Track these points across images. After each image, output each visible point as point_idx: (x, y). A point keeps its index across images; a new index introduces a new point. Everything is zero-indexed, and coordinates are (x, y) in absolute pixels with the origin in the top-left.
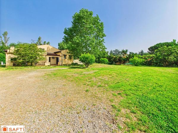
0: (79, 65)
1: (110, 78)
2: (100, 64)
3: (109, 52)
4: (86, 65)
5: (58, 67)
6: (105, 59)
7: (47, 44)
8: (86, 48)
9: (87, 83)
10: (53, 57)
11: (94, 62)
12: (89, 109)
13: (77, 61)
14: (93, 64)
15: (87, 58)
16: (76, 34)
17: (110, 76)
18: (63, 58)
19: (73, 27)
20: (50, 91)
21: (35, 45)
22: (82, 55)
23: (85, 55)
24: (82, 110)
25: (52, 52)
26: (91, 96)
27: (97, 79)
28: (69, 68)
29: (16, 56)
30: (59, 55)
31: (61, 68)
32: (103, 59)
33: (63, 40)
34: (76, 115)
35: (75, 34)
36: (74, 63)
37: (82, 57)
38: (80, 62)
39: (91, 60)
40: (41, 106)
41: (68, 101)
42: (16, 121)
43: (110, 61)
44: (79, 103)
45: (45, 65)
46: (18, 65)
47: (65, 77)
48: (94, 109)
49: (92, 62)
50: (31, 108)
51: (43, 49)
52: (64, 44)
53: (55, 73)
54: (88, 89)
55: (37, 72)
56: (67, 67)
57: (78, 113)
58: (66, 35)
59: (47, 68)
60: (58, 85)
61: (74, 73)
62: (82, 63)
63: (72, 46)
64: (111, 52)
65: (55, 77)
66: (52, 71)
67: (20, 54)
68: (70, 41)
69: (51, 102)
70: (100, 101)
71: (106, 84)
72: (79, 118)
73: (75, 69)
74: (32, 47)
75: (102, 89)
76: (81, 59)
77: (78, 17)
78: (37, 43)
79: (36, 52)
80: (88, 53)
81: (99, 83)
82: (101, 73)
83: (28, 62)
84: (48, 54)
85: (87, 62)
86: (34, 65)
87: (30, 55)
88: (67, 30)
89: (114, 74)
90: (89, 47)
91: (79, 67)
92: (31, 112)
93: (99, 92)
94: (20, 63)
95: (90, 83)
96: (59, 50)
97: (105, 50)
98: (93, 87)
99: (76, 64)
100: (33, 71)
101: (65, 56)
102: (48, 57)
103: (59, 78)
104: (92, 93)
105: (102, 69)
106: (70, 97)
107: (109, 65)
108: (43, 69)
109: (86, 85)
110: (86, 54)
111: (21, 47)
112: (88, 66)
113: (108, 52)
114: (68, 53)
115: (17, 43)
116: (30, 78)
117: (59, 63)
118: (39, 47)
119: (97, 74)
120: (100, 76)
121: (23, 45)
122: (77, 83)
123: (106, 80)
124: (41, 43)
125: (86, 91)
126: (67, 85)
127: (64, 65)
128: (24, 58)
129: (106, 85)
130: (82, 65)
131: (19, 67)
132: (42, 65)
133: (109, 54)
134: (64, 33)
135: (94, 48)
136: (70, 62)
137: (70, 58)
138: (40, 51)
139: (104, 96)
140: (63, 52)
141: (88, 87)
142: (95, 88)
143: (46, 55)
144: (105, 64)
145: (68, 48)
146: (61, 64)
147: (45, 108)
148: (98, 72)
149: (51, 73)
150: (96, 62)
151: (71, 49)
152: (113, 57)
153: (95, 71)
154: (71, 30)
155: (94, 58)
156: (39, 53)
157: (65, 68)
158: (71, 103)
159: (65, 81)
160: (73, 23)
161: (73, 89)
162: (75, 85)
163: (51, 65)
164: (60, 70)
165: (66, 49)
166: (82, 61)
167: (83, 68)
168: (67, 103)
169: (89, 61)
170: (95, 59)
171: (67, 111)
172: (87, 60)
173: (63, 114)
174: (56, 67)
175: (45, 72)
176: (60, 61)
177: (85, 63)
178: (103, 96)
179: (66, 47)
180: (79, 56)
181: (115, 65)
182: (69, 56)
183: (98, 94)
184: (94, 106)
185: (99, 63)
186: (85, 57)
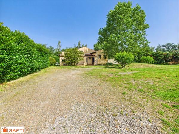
0: (114, 64)
1: (157, 82)
2: (141, 63)
3: (156, 48)
4: (122, 65)
5: (94, 66)
6: (148, 56)
7: (85, 47)
8: (122, 46)
9: (124, 84)
10: (89, 58)
11: (132, 61)
12: (126, 115)
13: (111, 61)
14: (131, 64)
15: (123, 57)
16: (111, 33)
17: (158, 80)
18: (98, 58)
19: (107, 27)
20: (88, 87)
21: (76, 49)
22: (117, 54)
23: (121, 54)
24: (118, 114)
25: (89, 53)
26: (129, 101)
27: (137, 82)
28: (104, 68)
29: (65, 58)
30: (94, 56)
31: (97, 67)
32: (145, 57)
33: (98, 40)
34: (112, 117)
35: (109, 33)
36: (109, 63)
37: (118, 57)
38: (115, 61)
39: (129, 59)
40: (81, 99)
41: (103, 101)
42: (65, 107)
43: (158, 60)
44: (114, 105)
45: (83, 64)
46: (66, 65)
47: (100, 76)
48: (133, 116)
49: (130, 61)
50: (74, 99)
51: (82, 51)
52: (99, 44)
53: (91, 71)
54: (125, 92)
55: (78, 70)
56: (102, 67)
57: (114, 116)
58: (100, 36)
59: (85, 68)
60: (94, 83)
61: (109, 73)
62: (117, 63)
63: (106, 45)
64: (159, 47)
65: (91, 75)
66: (88, 70)
67: (67, 57)
68: (105, 41)
69: (88, 97)
70: (141, 109)
71: (150, 89)
72: (115, 121)
73: (110, 69)
74: (75, 50)
75: (144, 95)
76: (116, 59)
77: (113, 14)
78: (78, 46)
79: (77, 54)
80: (125, 51)
81: (140, 87)
82: (142, 75)
83: (72, 62)
84: (86, 56)
85: (123, 62)
86: (76, 65)
87: (73, 57)
88: (102, 30)
89: (164, 77)
90: (125, 44)
91: (113, 67)
92: (74, 103)
93: (140, 98)
94: (67, 63)
95: (127, 85)
96: (94, 51)
97: (148, 44)
98: (131, 90)
99: (111, 64)
100: (76, 70)
101: (100, 56)
102: (85, 58)
103: (95, 77)
104: (131, 97)
105: (145, 70)
106: (105, 97)
107: (156, 65)
108: (82, 68)
109: (122, 87)
110: (122, 52)
111: (68, 51)
112: (124, 66)
113: (153, 48)
114: (102, 53)
115: (65, 49)
116: (73, 75)
117: (94, 63)
118: (79, 50)
119: (136, 76)
120: (141, 78)
121: (69, 49)
122: (112, 84)
123: (152, 84)
124: (80, 46)
125: (123, 94)
126: (102, 84)
127: (99, 64)
128: (69, 59)
129: (152, 91)
130: (117, 65)
131: (67, 67)
132: (81, 65)
133: (155, 51)
134: (99, 34)
135: (132, 45)
136: (104, 62)
137: (105, 57)
138: (80, 53)
139: (148, 104)
140: (98, 52)
141: (125, 89)
142: (134, 92)
143: (84, 56)
144: (148, 63)
145: (103, 48)
146: (96, 64)
147: (84, 101)
148: (137, 73)
149: (88, 72)
150: (135, 60)
151: (105, 48)
152: (162, 55)
153: (134, 72)
154: (105, 30)
155: (132, 57)
156: (79, 54)
157: (100, 67)
158: (106, 103)
159: (100, 80)
160: (107, 22)
161: (108, 89)
162: (110, 85)
163: (88, 65)
164: (95, 69)
165: (101, 49)
166: (118, 61)
167: (118, 68)
168: (102, 102)
169: (125, 61)
170: (134, 58)
171: (103, 110)
172: (123, 59)
173: (99, 112)
174: (92, 66)
175: (84, 71)
176: (95, 61)
177: (121, 63)
178: (146, 104)
179: (100, 48)
180: (114, 56)
181: (167, 64)
182: (104, 55)
183: (138, 99)
184: (134, 113)
185: (139, 62)
186: (120, 56)
